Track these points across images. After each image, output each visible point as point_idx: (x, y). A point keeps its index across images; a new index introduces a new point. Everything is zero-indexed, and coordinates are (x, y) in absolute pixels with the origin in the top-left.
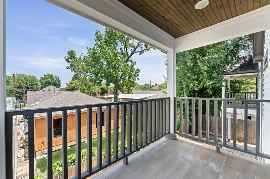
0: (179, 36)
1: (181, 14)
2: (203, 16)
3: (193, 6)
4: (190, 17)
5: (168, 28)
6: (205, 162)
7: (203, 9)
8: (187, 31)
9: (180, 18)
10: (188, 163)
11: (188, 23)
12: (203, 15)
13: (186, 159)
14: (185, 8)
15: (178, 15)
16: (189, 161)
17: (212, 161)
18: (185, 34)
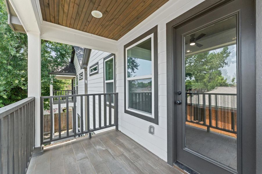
0: (51, 21)
1: (79, 6)
2: (88, 22)
3: (92, 9)
4: (81, 15)
5: (49, 4)
6: (92, 149)
7: (95, 18)
8: (64, 22)
9: (73, 8)
10: (85, 159)
11: (74, 17)
12: (90, 21)
13: (80, 159)
14: (86, 5)
15: (75, 4)
16: (84, 158)
17: (95, 146)
18: (59, 24)
